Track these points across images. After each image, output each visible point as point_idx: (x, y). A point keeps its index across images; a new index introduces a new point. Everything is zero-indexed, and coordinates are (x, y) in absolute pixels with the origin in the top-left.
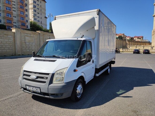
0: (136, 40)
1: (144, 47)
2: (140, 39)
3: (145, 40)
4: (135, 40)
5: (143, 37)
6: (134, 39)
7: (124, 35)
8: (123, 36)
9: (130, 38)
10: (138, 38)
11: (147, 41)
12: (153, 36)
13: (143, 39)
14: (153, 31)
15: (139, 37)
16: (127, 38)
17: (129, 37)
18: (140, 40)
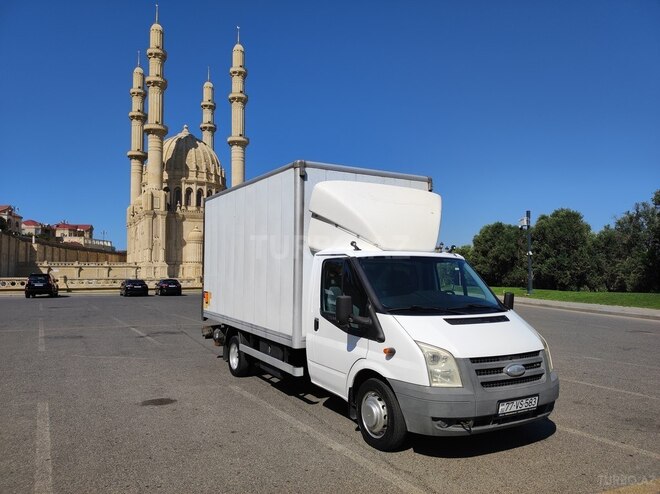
0: (66, 240)
1: (110, 269)
2: (81, 234)
3: (101, 243)
4: (61, 239)
5: (91, 230)
6: (58, 234)
7: (10, 214)
8: (5, 217)
9: (37, 230)
10: (74, 230)
11: (109, 244)
12: (133, 229)
13: (91, 237)
14: (129, 210)
15: (77, 227)
16: (23, 226)
17: (33, 223)
18: (80, 240)
